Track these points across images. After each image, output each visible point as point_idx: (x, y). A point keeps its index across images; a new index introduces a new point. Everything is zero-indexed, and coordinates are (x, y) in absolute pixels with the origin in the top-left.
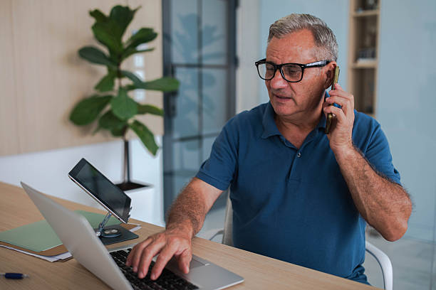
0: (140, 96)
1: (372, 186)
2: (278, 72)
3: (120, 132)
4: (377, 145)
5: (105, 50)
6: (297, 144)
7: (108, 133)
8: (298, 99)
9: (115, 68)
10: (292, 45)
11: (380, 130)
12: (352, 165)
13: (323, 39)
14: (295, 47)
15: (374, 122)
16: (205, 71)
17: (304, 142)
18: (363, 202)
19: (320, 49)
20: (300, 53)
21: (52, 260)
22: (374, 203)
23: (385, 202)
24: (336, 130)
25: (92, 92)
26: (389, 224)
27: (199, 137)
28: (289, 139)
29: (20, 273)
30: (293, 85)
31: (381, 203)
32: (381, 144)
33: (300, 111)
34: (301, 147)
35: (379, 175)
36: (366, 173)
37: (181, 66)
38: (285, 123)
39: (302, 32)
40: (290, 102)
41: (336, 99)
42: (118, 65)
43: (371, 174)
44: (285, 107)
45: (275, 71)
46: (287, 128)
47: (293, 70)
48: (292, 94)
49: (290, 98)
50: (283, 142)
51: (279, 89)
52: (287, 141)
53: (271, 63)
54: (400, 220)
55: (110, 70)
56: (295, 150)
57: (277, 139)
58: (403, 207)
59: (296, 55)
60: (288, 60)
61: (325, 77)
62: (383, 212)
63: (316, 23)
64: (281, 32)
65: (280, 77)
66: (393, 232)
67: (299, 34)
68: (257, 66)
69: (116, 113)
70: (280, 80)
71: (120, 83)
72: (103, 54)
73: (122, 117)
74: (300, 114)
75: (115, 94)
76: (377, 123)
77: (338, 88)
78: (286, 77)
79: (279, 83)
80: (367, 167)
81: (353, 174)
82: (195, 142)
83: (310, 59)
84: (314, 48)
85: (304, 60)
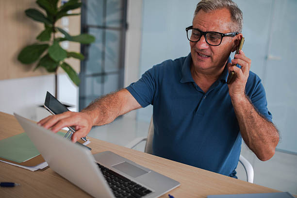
0: (65, 45)
1: (256, 124)
2: (203, 37)
3: (53, 70)
4: (259, 94)
5: (44, 12)
6: (204, 89)
7: (44, 70)
8: (215, 58)
9: (51, 25)
10: (216, 18)
11: (261, 84)
12: (243, 108)
13: (237, 16)
14: (218, 20)
15: (257, 78)
16: (107, 31)
17: (209, 89)
18: (248, 134)
19: (235, 24)
20: (221, 24)
21: (33, 169)
22: (255, 135)
23: (263, 135)
24: (234, 83)
25: (33, 40)
26: (263, 150)
27: (103, 74)
28: (199, 85)
29: (13, 182)
30: (213, 47)
31: (260, 135)
32: (261, 93)
33: (214, 67)
34: (208, 91)
35: (260, 115)
36: (252, 114)
37: (93, 26)
38: (198, 74)
39: (223, 9)
40: (209, 60)
41: (239, 61)
42: (54, 23)
43: (255, 114)
44: (204, 63)
45: (201, 36)
46: (199, 77)
47: (214, 36)
48: (211, 54)
49: (209, 56)
50: (195, 87)
51: (202, 50)
52: (198, 87)
53: (198, 30)
54: (271, 147)
55: (46, 26)
56: (203, 93)
57: (192, 85)
58: (274, 139)
59: (218, 26)
60: (212, 29)
61: (234, 44)
62: (261, 142)
63: (232, 4)
64: (209, 8)
65: (204, 40)
66: (265, 155)
67: (221, 11)
68: (187, 31)
69: (52, 56)
70: (204, 43)
71: (54, 36)
72: (42, 15)
73: (56, 60)
74: (213, 69)
75: (51, 43)
76: (259, 78)
77: (241, 53)
78: (208, 41)
79: (203, 45)
80: (253, 110)
81: (243, 115)
82: (99, 78)
83: (227, 30)
84: (231, 23)
85: (223, 30)
